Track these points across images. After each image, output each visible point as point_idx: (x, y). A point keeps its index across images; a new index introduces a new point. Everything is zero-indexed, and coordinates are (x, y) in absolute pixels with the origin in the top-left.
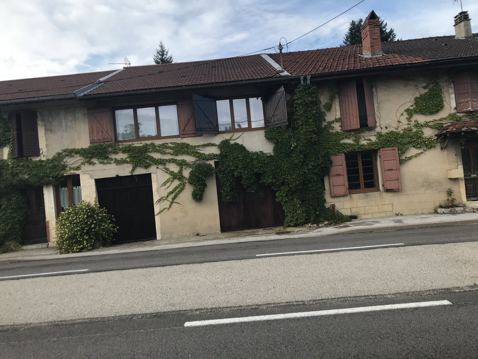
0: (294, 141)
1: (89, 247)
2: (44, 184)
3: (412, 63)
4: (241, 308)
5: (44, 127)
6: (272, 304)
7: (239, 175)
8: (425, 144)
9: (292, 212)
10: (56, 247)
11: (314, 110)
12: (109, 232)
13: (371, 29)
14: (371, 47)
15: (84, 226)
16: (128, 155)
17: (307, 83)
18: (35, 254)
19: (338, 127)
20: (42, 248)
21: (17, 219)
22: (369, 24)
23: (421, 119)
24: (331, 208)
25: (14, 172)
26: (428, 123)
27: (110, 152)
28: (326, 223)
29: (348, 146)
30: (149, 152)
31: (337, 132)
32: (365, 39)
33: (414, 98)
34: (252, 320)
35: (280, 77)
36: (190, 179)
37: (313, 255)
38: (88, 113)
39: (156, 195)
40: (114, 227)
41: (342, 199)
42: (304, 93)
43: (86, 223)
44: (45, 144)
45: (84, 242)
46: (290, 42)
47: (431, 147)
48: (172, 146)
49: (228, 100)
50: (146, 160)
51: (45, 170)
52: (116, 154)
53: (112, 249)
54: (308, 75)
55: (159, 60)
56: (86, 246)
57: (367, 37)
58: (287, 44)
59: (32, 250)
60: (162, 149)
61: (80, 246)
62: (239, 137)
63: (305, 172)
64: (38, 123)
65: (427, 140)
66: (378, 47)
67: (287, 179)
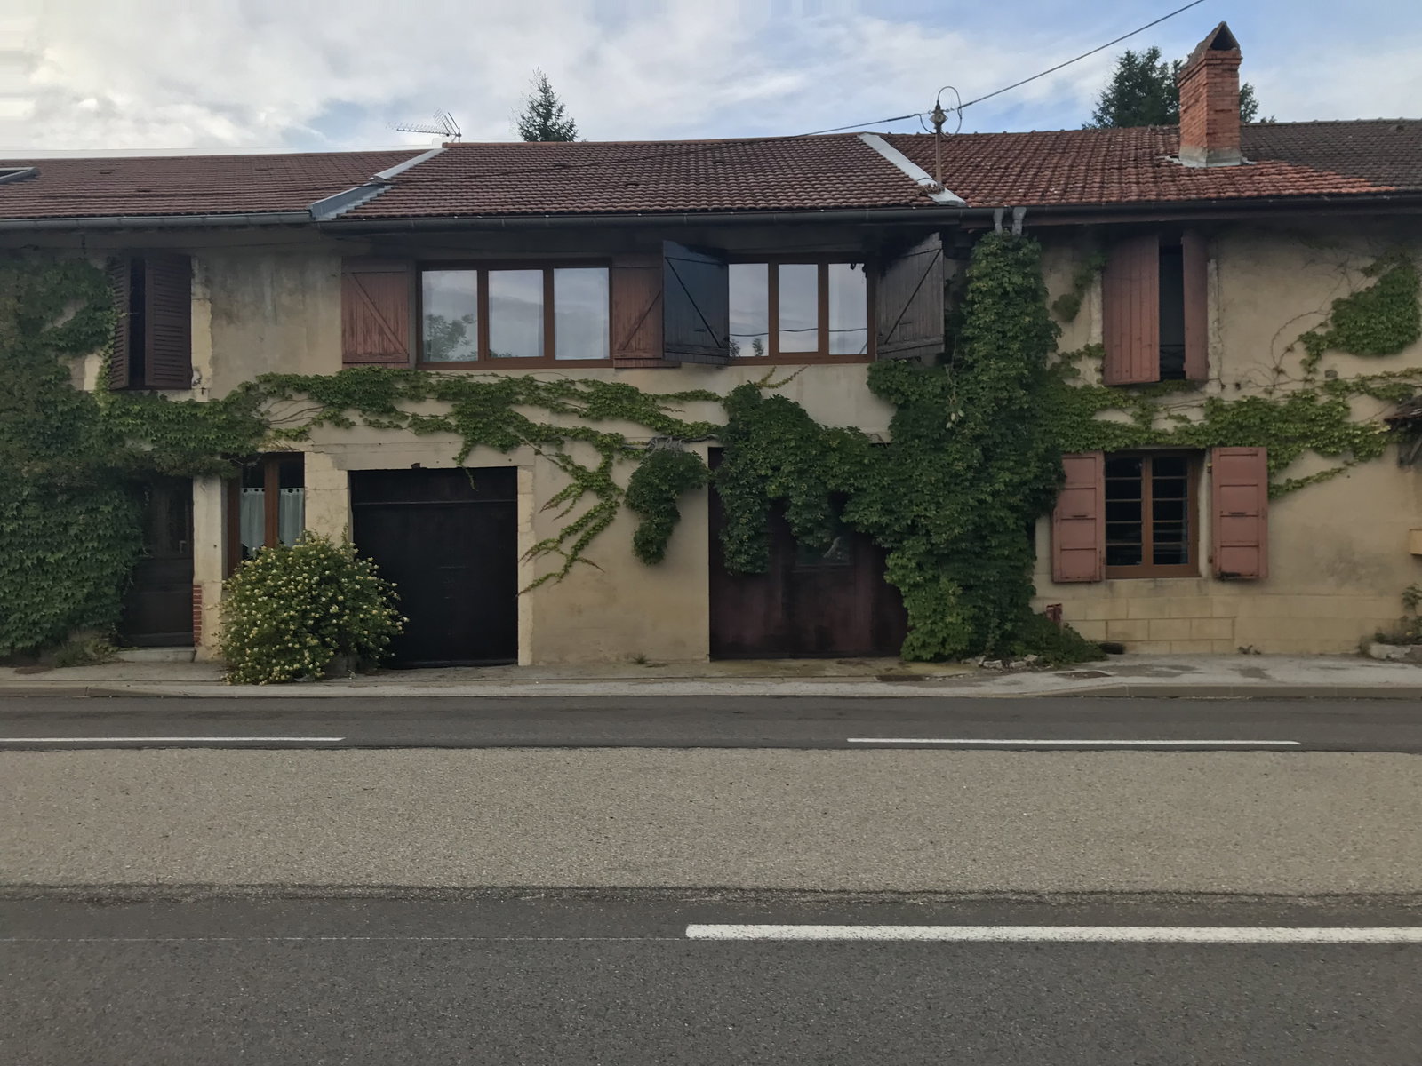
0: (959, 402)
1: (319, 669)
2: (199, 474)
3: (1340, 195)
4: (846, 896)
5: (208, 305)
6: (941, 893)
7: (780, 493)
8: (1351, 443)
9: (929, 617)
10: (218, 662)
11: (1028, 315)
12: (379, 630)
13: (1215, 80)
14: (1207, 134)
15: (308, 607)
16: (453, 406)
17: (1014, 230)
18: (156, 678)
19: (1093, 371)
20: (175, 662)
21: (109, 571)
22: (1209, 62)
23: (1348, 367)
24: (1049, 615)
25: (111, 430)
26: (1369, 383)
27: (402, 395)
28: (1032, 658)
29: (1118, 432)
30: (517, 403)
31: (1088, 388)
32: (1190, 111)
33: (1333, 302)
34: (893, 937)
35: (933, 205)
36: (632, 493)
37: (1025, 755)
38: (343, 273)
39: (527, 533)
40: (394, 618)
41: (1083, 591)
42: (1002, 259)
43: (315, 599)
44: (209, 353)
45: (303, 655)
46: (971, 104)
47: (1370, 455)
48: (587, 390)
49: (765, 266)
50: (505, 426)
51: (204, 433)
52: (417, 402)
53: (385, 683)
54: (1019, 205)
55: (536, 129)
56: (311, 666)
57: (1199, 104)
58: (960, 108)
59: (146, 664)
60: (555, 397)
61: (291, 663)
62: (791, 379)
63: (981, 502)
64: (192, 292)
65: (1359, 432)
66: (1231, 138)
67: (925, 517)
